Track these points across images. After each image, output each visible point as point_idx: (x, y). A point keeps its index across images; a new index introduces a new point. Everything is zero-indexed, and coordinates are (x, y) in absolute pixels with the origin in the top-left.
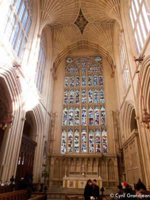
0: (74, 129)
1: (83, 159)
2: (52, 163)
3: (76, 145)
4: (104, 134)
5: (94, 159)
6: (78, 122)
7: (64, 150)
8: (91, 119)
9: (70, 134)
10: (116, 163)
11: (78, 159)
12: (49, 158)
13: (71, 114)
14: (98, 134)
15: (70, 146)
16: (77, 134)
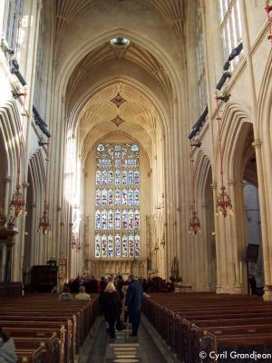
0: (107, 233)
1: (117, 262)
2: (89, 266)
3: (110, 249)
4: (137, 237)
5: (127, 262)
6: (111, 225)
7: (98, 254)
8: (125, 223)
9: (104, 238)
10: (146, 266)
11: (112, 262)
12: (86, 261)
13: (105, 217)
14: (131, 238)
15: (104, 249)
16: (110, 238)
